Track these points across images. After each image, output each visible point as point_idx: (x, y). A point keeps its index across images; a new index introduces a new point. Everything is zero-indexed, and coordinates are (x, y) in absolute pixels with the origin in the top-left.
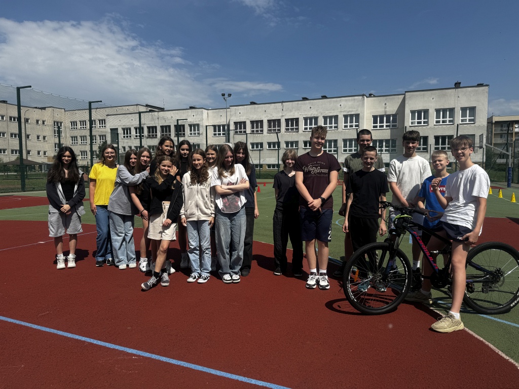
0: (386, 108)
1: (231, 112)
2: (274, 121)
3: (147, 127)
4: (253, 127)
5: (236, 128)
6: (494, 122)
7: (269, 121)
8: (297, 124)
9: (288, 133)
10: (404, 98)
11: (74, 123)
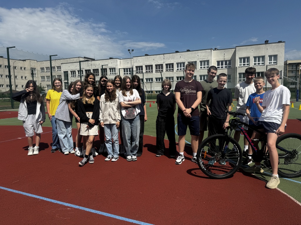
0: (224, 56)
1: (133, 60)
2: (159, 65)
3: (85, 70)
4: (147, 69)
5: (137, 70)
6: (288, 63)
7: (156, 65)
8: (173, 67)
9: (167, 72)
10: (235, 50)
11: (42, 69)
